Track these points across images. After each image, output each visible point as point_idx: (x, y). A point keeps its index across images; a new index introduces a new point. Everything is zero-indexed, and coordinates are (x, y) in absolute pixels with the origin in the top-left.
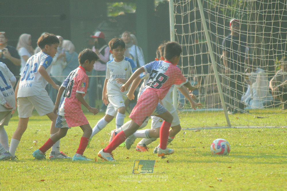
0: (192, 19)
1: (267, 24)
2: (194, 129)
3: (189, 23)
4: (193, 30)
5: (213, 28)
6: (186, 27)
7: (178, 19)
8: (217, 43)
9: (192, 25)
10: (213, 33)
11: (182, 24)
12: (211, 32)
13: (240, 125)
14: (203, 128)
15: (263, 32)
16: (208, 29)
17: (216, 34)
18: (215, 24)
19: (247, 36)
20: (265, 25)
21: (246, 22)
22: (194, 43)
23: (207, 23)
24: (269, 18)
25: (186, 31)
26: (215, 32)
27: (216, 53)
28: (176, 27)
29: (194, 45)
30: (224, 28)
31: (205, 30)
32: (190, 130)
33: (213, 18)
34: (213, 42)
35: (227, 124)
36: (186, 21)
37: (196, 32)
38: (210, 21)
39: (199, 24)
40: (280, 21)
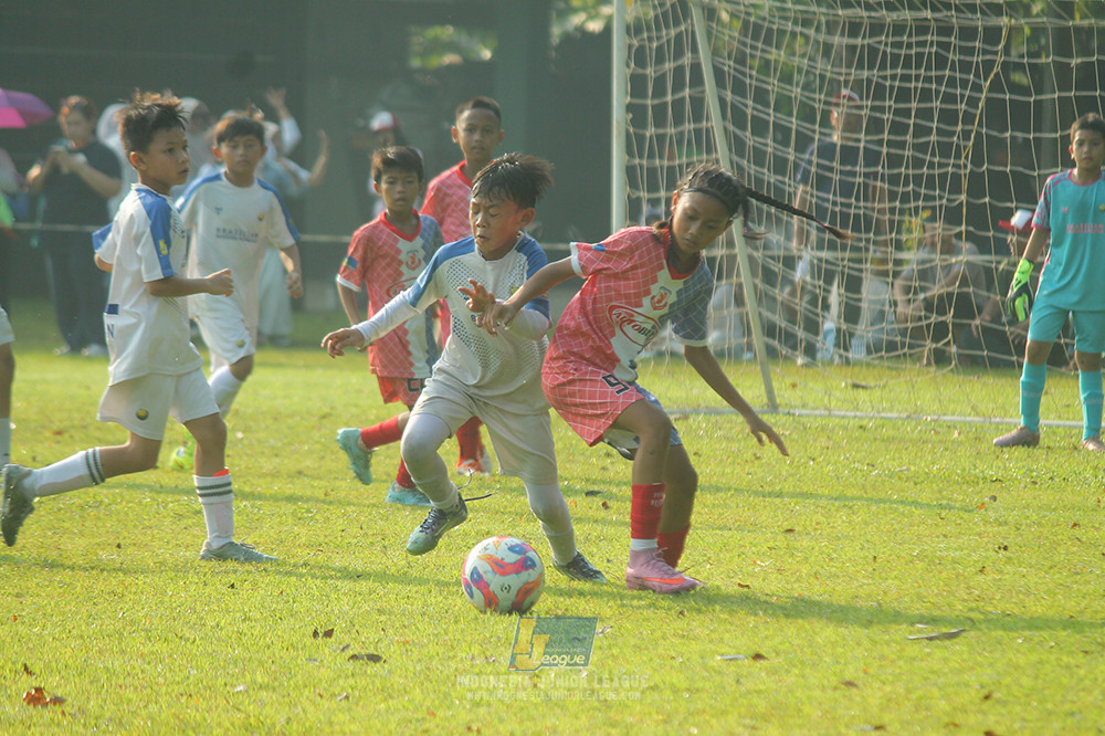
0: (678, 87)
1: (897, 112)
3: (669, 98)
4: (678, 121)
5: (739, 118)
6: (660, 112)
7: (637, 85)
8: (749, 161)
10: (738, 132)
11: (649, 102)
12: (731, 128)
13: (804, 406)
14: (697, 411)
15: (886, 136)
16: (724, 116)
17: (748, 134)
18: (746, 106)
20: (891, 117)
22: (680, 158)
23: (722, 102)
24: (903, 95)
25: (660, 121)
26: (744, 128)
28: (629, 108)
30: (772, 119)
31: (715, 122)
33: (739, 88)
34: (735, 158)
35: (765, 400)
36: (660, 90)
37: (688, 126)
38: (729, 96)
39: (698, 104)
40: (936, 104)
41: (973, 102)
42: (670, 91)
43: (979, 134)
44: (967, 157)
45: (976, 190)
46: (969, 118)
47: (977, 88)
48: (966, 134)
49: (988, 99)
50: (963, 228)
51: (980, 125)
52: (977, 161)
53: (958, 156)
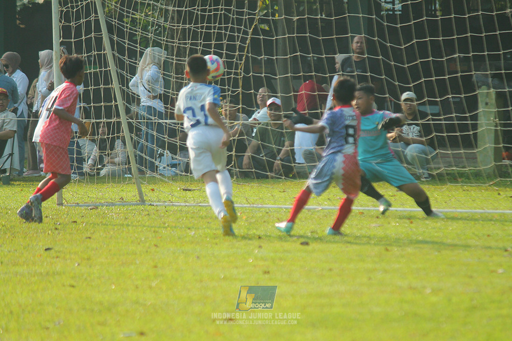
0: (88, 32)
1: (204, 46)
2: (88, 206)
3: (83, 38)
4: (89, 50)
5: (121, 50)
6: (79, 45)
7: (66, 31)
8: (127, 72)
9: (89, 41)
10: (121, 57)
11: (73, 40)
12: (117, 54)
13: (159, 200)
14: (102, 205)
16: (113, 49)
17: (126, 58)
18: (125, 43)
19: (174, 63)
20: (201, 48)
21: (173, 43)
22: (90, 69)
23: (112, 40)
24: (208, 37)
25: (79, 51)
26: (124, 55)
27: (125, 88)
28: (62, 44)
29: (90, 73)
30: (138, 50)
31: (108, 51)
32: (81, 206)
33: (121, 34)
34: (119, 71)
35: (138, 198)
36: (78, 34)
37: (95, 53)
38: (115, 38)
39: (99, 41)
40: (225, 42)
41: (244, 40)
42: (83, 35)
43: (247, 57)
44: (241, 69)
45: (246, 86)
46: (242, 49)
47: (246, 33)
48: (241, 57)
49: (252, 38)
50: (240, 106)
51: (248, 52)
52: (247, 71)
53: (237, 68)
